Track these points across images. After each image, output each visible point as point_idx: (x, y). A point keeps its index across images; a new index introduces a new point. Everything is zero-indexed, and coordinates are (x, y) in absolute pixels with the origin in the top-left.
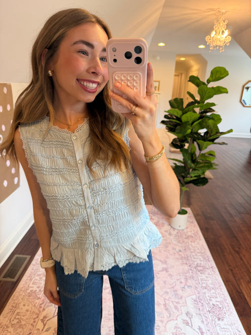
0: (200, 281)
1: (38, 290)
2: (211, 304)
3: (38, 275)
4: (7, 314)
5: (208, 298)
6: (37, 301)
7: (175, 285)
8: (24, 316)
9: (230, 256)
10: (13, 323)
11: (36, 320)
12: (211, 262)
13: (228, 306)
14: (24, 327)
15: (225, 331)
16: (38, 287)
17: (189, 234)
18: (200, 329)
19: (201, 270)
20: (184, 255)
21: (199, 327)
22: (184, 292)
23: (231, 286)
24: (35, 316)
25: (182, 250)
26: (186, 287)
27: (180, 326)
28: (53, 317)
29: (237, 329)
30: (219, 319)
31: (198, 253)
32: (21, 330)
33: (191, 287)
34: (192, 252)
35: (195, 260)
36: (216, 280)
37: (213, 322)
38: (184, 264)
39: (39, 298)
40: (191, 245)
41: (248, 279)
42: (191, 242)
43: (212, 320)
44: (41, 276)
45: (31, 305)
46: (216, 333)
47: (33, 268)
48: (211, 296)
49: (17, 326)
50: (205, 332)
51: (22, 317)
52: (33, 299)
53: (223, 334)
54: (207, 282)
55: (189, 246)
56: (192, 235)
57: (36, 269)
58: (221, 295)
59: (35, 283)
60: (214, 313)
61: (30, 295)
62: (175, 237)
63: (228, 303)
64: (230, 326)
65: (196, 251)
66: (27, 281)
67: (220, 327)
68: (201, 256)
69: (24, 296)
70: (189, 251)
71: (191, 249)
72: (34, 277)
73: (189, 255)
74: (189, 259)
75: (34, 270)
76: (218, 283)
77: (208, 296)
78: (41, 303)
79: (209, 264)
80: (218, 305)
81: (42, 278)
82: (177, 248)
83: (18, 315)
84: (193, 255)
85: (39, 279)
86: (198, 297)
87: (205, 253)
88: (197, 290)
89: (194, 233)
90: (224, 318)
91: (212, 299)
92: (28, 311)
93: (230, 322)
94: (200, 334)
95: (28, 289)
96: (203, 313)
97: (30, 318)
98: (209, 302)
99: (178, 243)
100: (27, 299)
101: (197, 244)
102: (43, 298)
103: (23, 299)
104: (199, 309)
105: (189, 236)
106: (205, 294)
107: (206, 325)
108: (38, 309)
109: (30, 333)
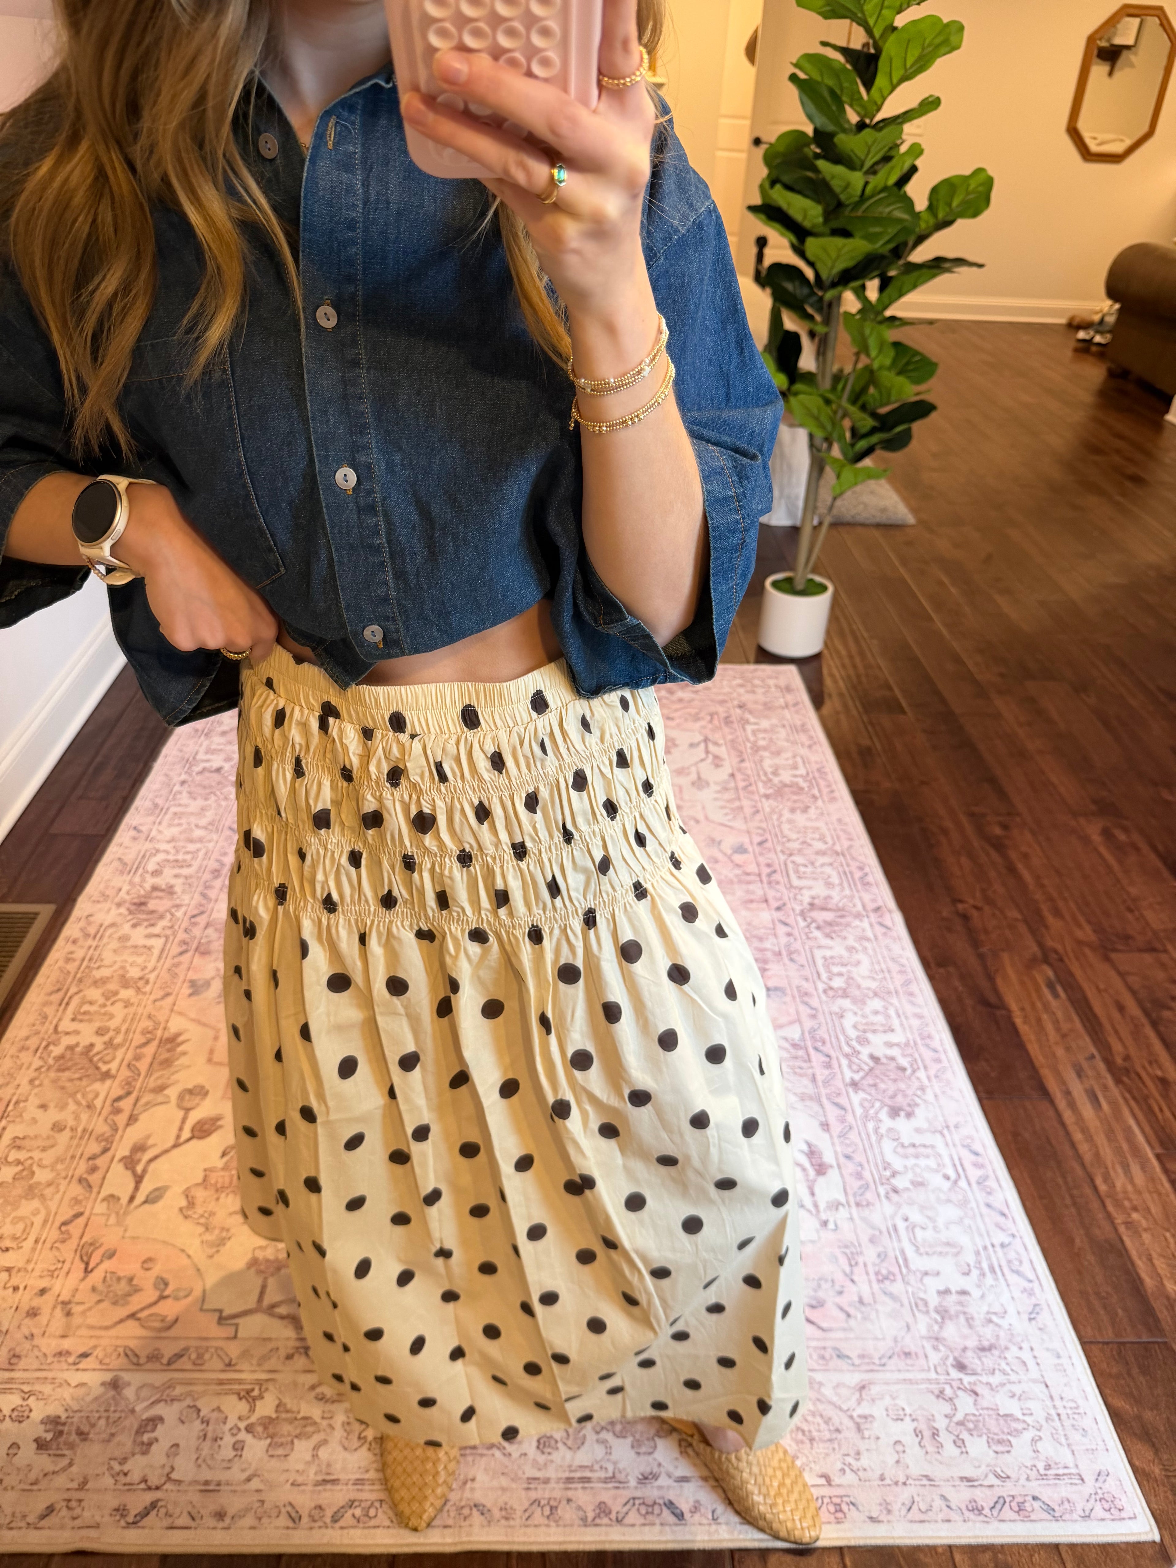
0: (821, 969)
1: (99, 1043)
2: (864, 1056)
3: (95, 983)
5: (853, 1034)
6: (97, 1086)
8: (44, 1149)
9: (964, 860)
11: (101, 1162)
12: (874, 889)
13: (938, 1061)
14: (48, 1191)
15: (917, 1156)
16: (100, 1032)
17: (786, 776)
19: (830, 924)
20: (758, 865)
21: (809, 1145)
23: (957, 983)
24: (94, 1148)
25: (747, 845)
28: (176, 1146)
29: (967, 1147)
31: (820, 853)
32: (36, 1203)
33: (782, 992)
34: (791, 855)
35: (804, 883)
36: (893, 960)
37: (871, 1125)
38: (752, 901)
39: (107, 1075)
40: (790, 821)
41: (1035, 948)
42: (793, 810)
43: (866, 1117)
44: (112, 986)
45: (72, 1107)
46: (876, 1165)
47: (72, 953)
48: (867, 1024)
49: (18, 1191)
50: (834, 1164)
51: (36, 1155)
52: (80, 1079)
53: (905, 1167)
54: (849, 972)
55: (779, 826)
56: (797, 784)
57: (83, 960)
58: (906, 1018)
59: (86, 1017)
60: (873, 1091)
61: (63, 1063)
62: (718, 792)
63: (935, 1051)
64: (938, 1136)
65: (810, 845)
66: (45, 1009)
67: (895, 1143)
68: (831, 864)
69: (36, 1070)
70: (779, 848)
71: (789, 840)
72: (76, 993)
73: (777, 867)
74: (778, 883)
75: (74, 960)
76: (901, 972)
77: (855, 1027)
78: (117, 1092)
79: (867, 897)
80: (893, 1059)
81: (116, 993)
82: (729, 841)
83: (19, 1148)
84: (798, 865)
85: (101, 1000)
86: (810, 1033)
87: (850, 855)
88: (806, 1004)
89: (808, 774)
90: (917, 1105)
91: (870, 1036)
92: (61, 1130)
93: (941, 1119)
94: (812, 1173)
95: (55, 1043)
96: (828, 1091)
97: (73, 1157)
98: (853, 1048)
99: (730, 817)
100: (54, 1081)
101: (817, 819)
102: (125, 1073)
103: (37, 1082)
104: (814, 1079)
105: (786, 785)
106: (842, 1017)
107: (839, 1137)
108: (106, 1120)
109: (79, 1215)
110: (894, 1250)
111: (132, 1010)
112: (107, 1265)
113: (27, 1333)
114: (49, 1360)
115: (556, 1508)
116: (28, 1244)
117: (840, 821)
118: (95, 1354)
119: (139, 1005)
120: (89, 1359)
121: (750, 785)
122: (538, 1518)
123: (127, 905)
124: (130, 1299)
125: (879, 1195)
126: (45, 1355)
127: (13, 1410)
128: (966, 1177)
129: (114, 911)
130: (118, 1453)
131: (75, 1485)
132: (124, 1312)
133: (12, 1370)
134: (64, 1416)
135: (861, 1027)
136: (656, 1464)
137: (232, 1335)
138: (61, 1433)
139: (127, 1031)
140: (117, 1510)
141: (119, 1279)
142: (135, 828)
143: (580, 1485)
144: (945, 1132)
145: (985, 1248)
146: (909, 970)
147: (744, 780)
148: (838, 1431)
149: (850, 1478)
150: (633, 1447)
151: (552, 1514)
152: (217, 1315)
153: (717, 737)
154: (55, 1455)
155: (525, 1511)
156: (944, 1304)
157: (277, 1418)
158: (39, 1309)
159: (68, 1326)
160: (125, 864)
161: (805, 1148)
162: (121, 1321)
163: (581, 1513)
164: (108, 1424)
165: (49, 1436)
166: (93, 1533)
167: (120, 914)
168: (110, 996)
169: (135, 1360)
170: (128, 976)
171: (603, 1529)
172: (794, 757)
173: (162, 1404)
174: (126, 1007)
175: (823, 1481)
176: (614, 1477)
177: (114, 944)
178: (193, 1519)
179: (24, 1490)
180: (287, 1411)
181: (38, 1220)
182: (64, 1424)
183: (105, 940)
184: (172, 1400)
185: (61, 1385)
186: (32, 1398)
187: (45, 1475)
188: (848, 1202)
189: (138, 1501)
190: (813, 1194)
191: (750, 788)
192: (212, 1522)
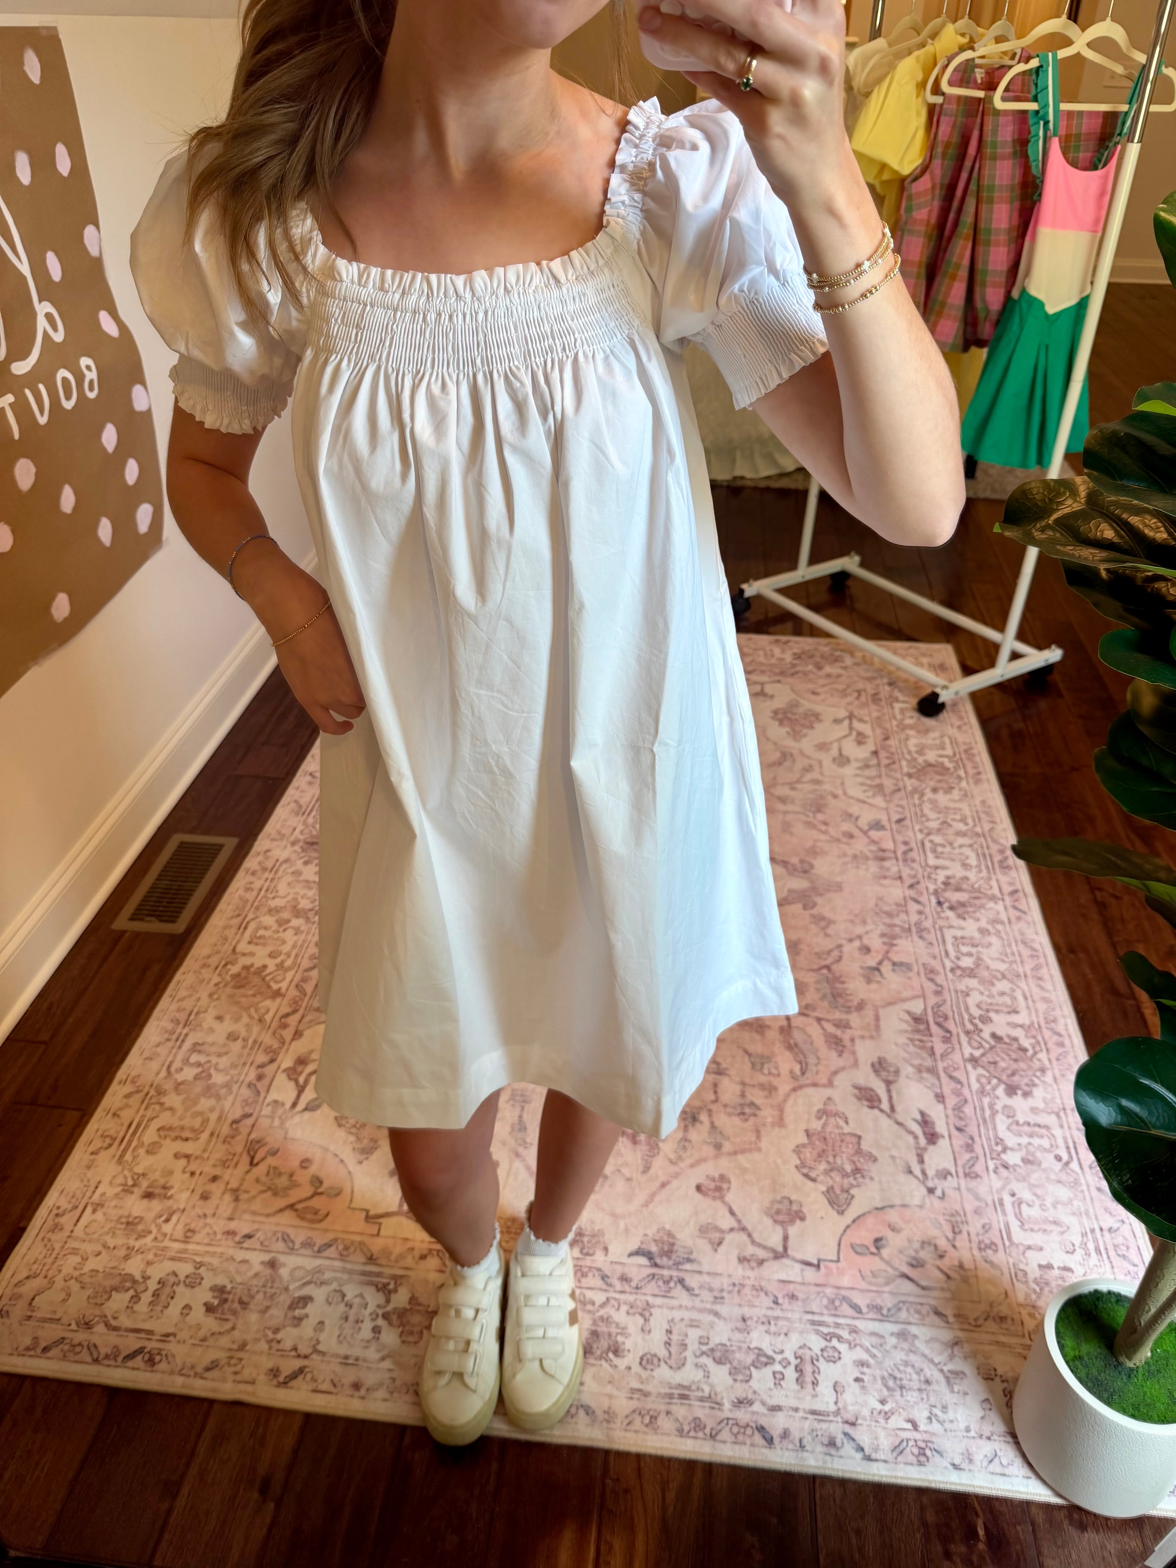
0: (950, 948)
1: (271, 964)
2: (986, 1035)
3: (270, 911)
4: (158, 1045)
5: (976, 1012)
6: (268, 1003)
7: (839, 959)
8: (220, 1055)
10: (180, 1077)
11: (269, 1070)
12: (1013, 873)
13: (1061, 1045)
14: (223, 1092)
15: (1031, 1136)
16: (272, 955)
17: (931, 756)
18: (925, 1122)
19: (963, 904)
20: (894, 841)
21: (922, 1114)
22: (874, 986)
24: (262, 1058)
25: (885, 822)
26: (886, 968)
27: (841, 1108)
30: (1011, 1090)
31: (959, 834)
32: (212, 1102)
33: (908, 967)
34: (929, 834)
35: (940, 862)
36: (1024, 943)
37: (986, 1101)
38: (886, 877)
39: (277, 994)
40: (932, 802)
42: (935, 790)
43: (982, 1092)
44: (285, 915)
45: (245, 1019)
46: (989, 1139)
47: (251, 883)
48: (991, 1004)
49: (198, 1088)
50: (946, 1134)
51: (214, 1060)
52: (254, 995)
53: (1019, 1144)
54: (978, 952)
55: (920, 805)
56: (942, 764)
57: (261, 890)
58: (1033, 1001)
59: (261, 941)
60: (992, 1068)
61: (240, 981)
62: (860, 768)
63: (1060, 1035)
64: (1054, 1118)
65: (950, 825)
66: (226, 932)
67: (1010, 1120)
68: (971, 846)
69: (216, 985)
70: (917, 827)
71: (928, 820)
72: (253, 919)
73: (913, 845)
74: (914, 861)
75: (252, 890)
76: (1032, 956)
77: (978, 1006)
78: (285, 1009)
79: (1003, 879)
80: (1016, 1039)
81: (288, 921)
82: (866, 817)
83: (200, 1052)
84: (936, 845)
85: (275, 927)
86: (933, 1008)
87: (992, 838)
88: (932, 980)
89: (955, 754)
90: (1035, 1085)
91: (992, 1015)
92: (236, 1039)
93: (1058, 1101)
94: (923, 1141)
95: (233, 963)
96: (945, 1065)
97: (245, 1064)
98: (975, 1025)
99: (870, 794)
100: (231, 996)
101: (960, 800)
102: (293, 993)
103: (215, 996)
104: (932, 1052)
105: (930, 765)
106: (968, 995)
107: (954, 1109)
108: (274, 1033)
109: (248, 1116)
110: (999, 1222)
111: (303, 937)
112: (270, 1161)
113: (200, 1213)
114: (219, 1236)
115: (656, 1418)
116: (205, 1136)
117: (983, 802)
118: (257, 1236)
119: (308, 933)
120: (252, 1240)
121: (894, 763)
122: (637, 1423)
123: (301, 844)
124: (290, 1192)
125: (987, 1168)
126: (215, 1233)
127: (187, 1277)
128: (1079, 1160)
129: (290, 849)
130: (274, 1323)
131: (235, 1346)
132: (282, 1203)
133: (187, 1242)
134: (229, 1287)
135: (984, 1007)
136: (751, 1391)
137: (376, 1232)
138: (226, 1301)
139: (297, 956)
140: (271, 1370)
141: (280, 1174)
142: (311, 774)
143: (679, 1401)
144: (1062, 1114)
145: (1093, 1231)
146: (1041, 954)
147: (888, 758)
148: (927, 1382)
149: (936, 1427)
150: (730, 1374)
151: (651, 1422)
152: (364, 1214)
153: (863, 713)
154: (221, 1319)
155: (627, 1417)
156: (1046, 1277)
157: (411, 1309)
158: (210, 1193)
159: (235, 1210)
160: (301, 807)
161: (919, 1117)
162: (281, 1210)
163: (677, 1425)
164: (265, 1297)
165: (216, 1302)
166: (249, 1388)
167: (295, 851)
168: (282, 923)
169: (290, 1245)
170: (300, 906)
171: (699, 1442)
172: (942, 736)
173: (312, 1286)
174: (296, 934)
175: (909, 1426)
176: (710, 1397)
177: (289, 878)
178: (335, 1386)
179: (194, 1345)
180: (419, 1304)
181: (213, 1117)
182: (229, 1293)
183: (280, 873)
184: (322, 1283)
185: (227, 1260)
186: (203, 1269)
187: (213, 1334)
188: (957, 1172)
189: (289, 1365)
190: (921, 1161)
191: (893, 767)
192: (350, 1391)
